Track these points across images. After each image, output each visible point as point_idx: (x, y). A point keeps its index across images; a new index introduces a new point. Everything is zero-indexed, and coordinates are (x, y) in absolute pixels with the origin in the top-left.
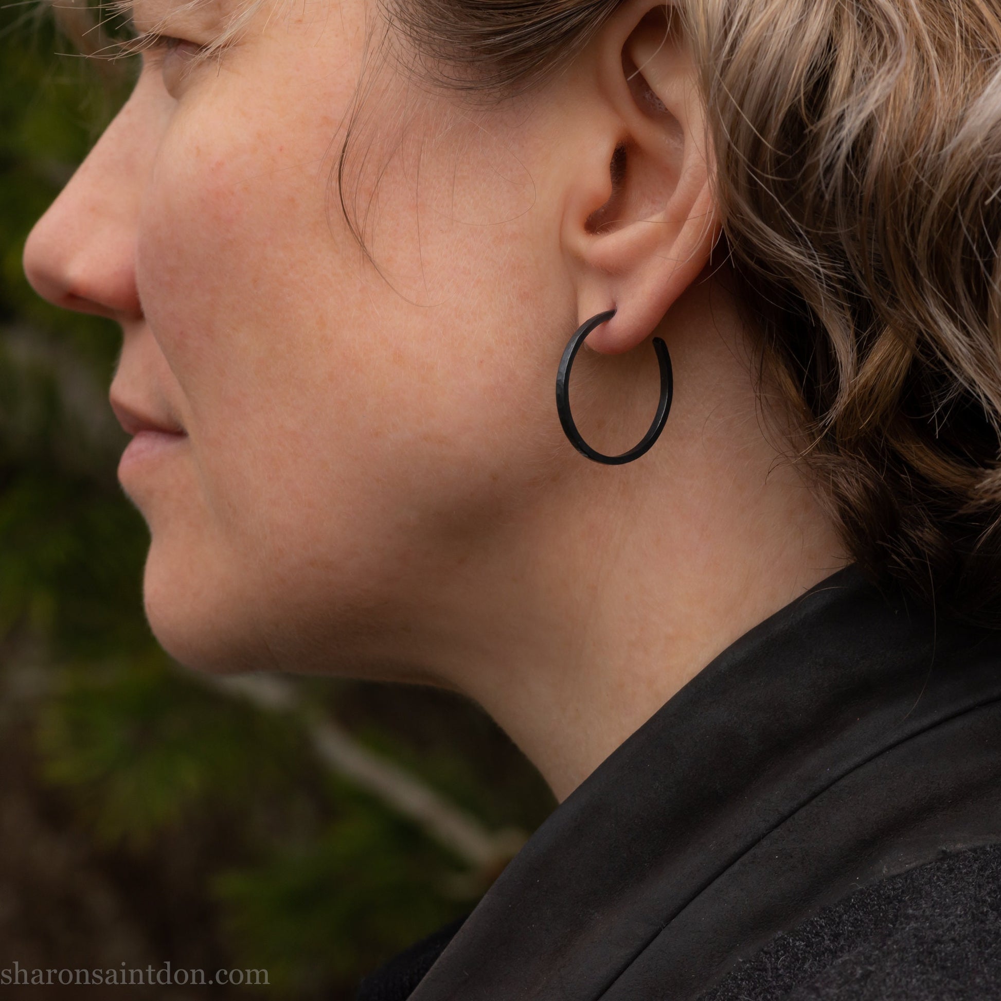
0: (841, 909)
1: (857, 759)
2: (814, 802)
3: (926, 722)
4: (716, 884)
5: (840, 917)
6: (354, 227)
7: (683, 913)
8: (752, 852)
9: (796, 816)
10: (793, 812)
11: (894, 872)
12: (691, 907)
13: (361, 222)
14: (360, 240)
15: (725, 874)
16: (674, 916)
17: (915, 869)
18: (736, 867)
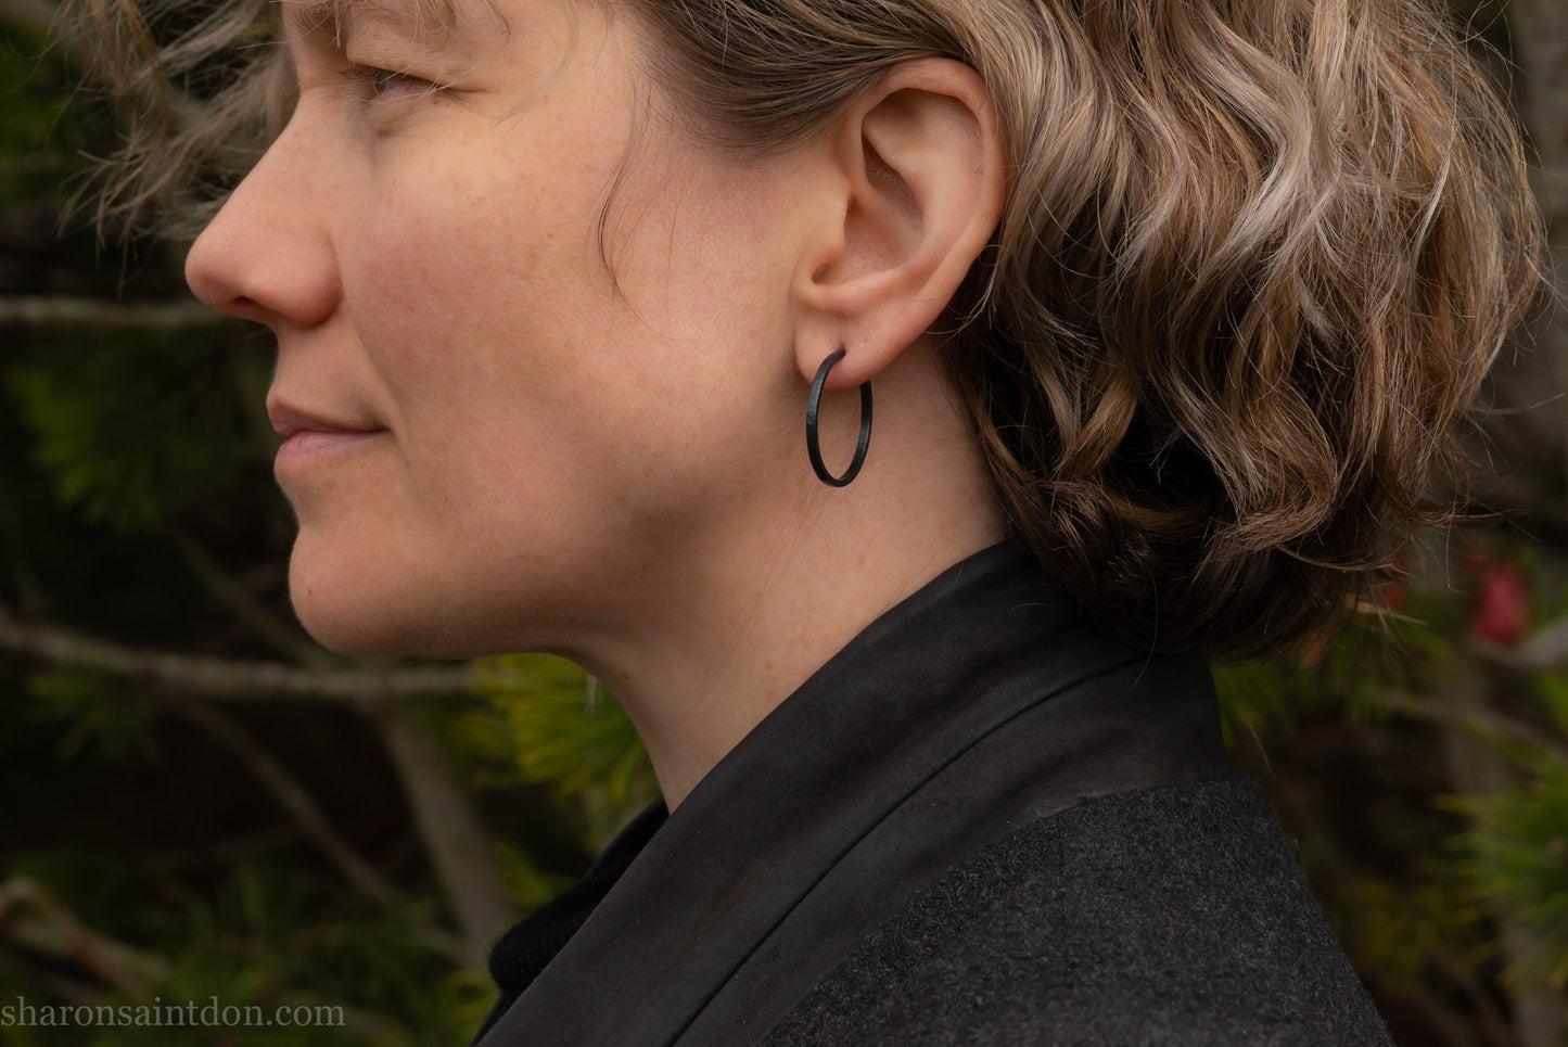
0: (1006, 846)
1: (995, 722)
2: (962, 758)
3: (1048, 690)
4: (878, 829)
5: (1007, 852)
6: (608, 262)
7: (849, 855)
8: (909, 801)
9: (947, 769)
10: (943, 767)
11: (1046, 815)
12: (857, 849)
13: (615, 259)
14: (612, 276)
15: (886, 820)
16: (840, 858)
17: (1064, 811)
18: (896, 814)
